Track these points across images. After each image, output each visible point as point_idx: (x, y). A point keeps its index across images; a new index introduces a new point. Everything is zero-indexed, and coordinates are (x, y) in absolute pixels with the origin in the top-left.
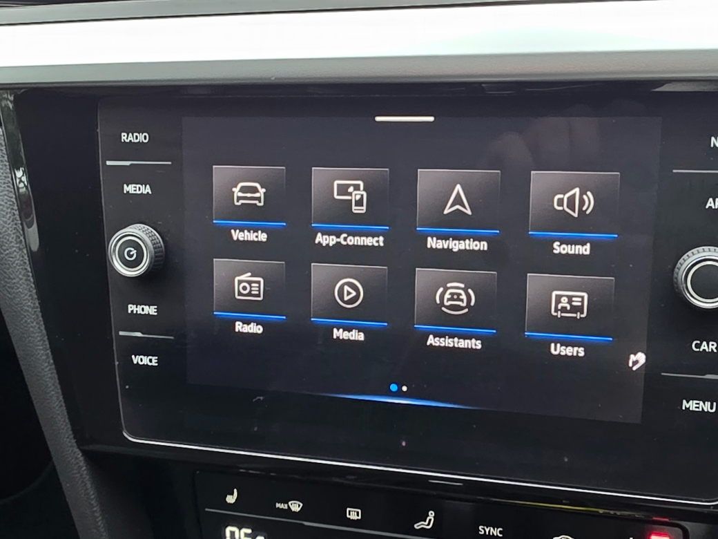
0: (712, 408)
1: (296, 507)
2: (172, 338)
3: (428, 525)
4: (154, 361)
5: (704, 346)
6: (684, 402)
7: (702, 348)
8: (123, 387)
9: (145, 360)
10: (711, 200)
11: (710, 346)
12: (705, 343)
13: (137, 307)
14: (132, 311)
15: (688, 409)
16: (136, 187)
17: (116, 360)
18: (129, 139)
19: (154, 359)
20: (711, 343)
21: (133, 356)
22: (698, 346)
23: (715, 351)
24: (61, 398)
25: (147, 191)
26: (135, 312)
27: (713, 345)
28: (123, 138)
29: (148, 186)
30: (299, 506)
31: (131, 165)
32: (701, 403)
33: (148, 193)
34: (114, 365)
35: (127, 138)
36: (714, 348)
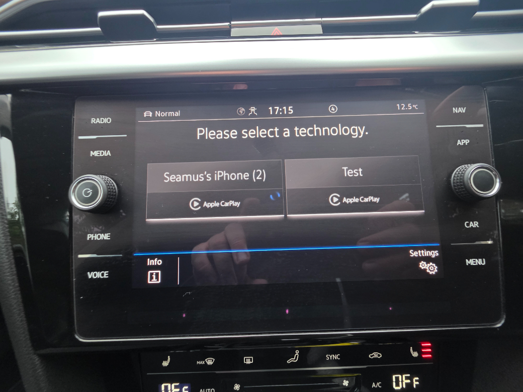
0: (483, 263)
1: (210, 362)
2: (121, 255)
3: (295, 360)
4: (105, 275)
5: (471, 224)
6: (467, 260)
7: (470, 226)
8: (78, 297)
9: (99, 275)
10: (459, 141)
11: (475, 224)
12: (471, 222)
13: (94, 236)
14: (90, 239)
15: (469, 265)
16: (99, 152)
17: (74, 277)
18: (97, 121)
19: (106, 273)
20: (475, 222)
21: (89, 273)
22: (468, 225)
23: (478, 226)
24: (22, 314)
25: (107, 154)
26: (92, 239)
27: (476, 223)
28: (92, 121)
29: (109, 151)
30: (213, 360)
31: (97, 138)
32: (476, 260)
33: (108, 155)
34: (73, 281)
35: (95, 121)
36: (477, 225)
